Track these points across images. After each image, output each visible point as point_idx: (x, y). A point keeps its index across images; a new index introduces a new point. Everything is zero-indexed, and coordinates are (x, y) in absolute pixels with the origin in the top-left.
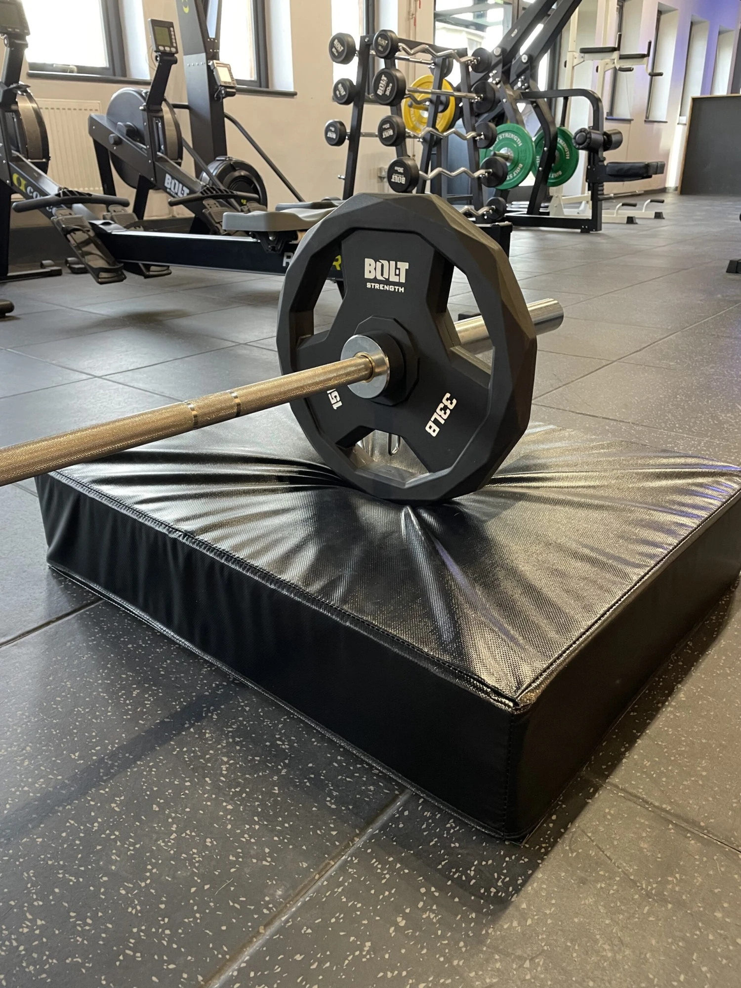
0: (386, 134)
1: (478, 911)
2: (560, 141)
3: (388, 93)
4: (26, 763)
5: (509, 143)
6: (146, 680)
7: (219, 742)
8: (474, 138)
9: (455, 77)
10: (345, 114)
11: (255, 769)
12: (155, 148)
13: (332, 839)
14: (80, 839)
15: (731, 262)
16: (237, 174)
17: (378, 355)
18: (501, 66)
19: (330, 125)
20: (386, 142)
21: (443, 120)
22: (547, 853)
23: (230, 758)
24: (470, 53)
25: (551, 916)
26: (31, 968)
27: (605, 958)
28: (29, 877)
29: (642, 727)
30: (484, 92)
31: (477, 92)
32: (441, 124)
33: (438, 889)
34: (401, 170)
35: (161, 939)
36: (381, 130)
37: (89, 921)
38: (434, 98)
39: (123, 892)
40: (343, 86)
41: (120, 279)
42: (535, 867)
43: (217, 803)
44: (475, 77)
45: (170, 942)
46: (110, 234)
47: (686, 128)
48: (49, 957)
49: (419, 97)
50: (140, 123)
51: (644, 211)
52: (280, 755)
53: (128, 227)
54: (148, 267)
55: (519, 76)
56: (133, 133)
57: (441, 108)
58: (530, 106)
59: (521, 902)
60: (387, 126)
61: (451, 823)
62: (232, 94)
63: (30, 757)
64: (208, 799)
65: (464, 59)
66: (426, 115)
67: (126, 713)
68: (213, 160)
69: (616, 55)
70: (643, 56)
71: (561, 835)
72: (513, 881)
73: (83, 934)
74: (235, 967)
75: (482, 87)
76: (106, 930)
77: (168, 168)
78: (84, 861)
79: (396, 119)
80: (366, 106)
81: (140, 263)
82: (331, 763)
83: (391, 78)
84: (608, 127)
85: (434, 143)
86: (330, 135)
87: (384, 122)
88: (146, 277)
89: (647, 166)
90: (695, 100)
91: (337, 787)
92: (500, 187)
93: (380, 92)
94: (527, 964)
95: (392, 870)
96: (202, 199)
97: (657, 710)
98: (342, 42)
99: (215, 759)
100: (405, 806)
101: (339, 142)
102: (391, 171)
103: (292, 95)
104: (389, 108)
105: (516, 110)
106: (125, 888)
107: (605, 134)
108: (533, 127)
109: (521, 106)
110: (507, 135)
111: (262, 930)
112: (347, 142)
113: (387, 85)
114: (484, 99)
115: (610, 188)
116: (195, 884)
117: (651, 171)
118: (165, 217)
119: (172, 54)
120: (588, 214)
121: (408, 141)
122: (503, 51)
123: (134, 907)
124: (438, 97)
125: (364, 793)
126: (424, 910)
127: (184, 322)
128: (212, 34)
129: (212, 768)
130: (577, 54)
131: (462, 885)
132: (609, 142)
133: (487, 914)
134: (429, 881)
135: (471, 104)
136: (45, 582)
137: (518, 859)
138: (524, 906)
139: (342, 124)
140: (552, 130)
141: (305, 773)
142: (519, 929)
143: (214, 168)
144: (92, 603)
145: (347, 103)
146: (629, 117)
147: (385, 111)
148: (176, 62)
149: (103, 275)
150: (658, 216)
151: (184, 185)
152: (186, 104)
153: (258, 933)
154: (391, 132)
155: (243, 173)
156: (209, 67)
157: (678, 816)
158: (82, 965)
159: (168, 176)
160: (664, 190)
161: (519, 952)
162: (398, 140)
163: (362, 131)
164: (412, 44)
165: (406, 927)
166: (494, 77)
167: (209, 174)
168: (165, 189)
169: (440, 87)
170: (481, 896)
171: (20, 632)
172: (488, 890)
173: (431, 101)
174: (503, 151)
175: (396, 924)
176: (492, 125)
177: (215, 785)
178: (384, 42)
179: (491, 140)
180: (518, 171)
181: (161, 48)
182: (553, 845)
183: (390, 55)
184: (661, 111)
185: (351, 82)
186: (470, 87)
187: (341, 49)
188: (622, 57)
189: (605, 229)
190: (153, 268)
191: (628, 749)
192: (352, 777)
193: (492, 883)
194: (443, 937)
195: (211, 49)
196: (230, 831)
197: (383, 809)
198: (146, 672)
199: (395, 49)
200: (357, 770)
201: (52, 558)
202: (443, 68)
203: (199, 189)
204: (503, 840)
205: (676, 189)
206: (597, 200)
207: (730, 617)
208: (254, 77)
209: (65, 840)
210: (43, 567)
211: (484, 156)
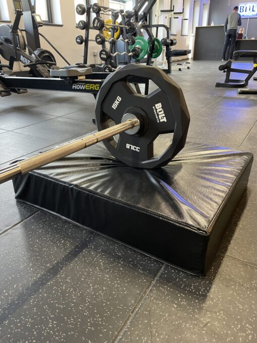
0: (98, 40)
1: (198, 299)
2: (156, 42)
3: (98, 25)
4: (32, 269)
5: (139, 43)
6: (65, 237)
7: (97, 255)
8: (128, 41)
9: (119, 20)
10: (83, 33)
11: (112, 263)
12: (16, 46)
13: (145, 283)
14: (60, 292)
15: (217, 83)
16: (45, 55)
17: (136, 119)
18: (134, 16)
19: (78, 37)
20: (98, 43)
21: (116, 35)
22: (214, 279)
23: (103, 260)
24: (125, 11)
25: (221, 298)
26: (57, 338)
27: (240, 309)
28: (46, 308)
29: (231, 237)
30: (130, 25)
31: (128, 25)
32: (116, 36)
33: (184, 294)
34: (104, 53)
35: (99, 322)
36: (96, 39)
37: (72, 319)
38: (113, 27)
39: (81, 308)
40: (82, 23)
41: (9, 94)
42: (211, 284)
43: (103, 275)
44: (127, 20)
45: (102, 323)
46: (4, 78)
47: (194, 37)
48: (62, 333)
49: (108, 27)
50: (10, 37)
51: (184, 66)
52: (119, 257)
53: (10, 75)
54: (19, 90)
55: (141, 20)
56: (7, 40)
57: (115, 31)
58: (145, 30)
59: (211, 295)
60: (98, 37)
61: (181, 273)
62: (41, 26)
63: (32, 267)
64: (100, 274)
65: (123, 14)
66: (110, 33)
67: (61, 248)
68: (36, 50)
69: (172, 13)
70: (181, 13)
71: (217, 273)
72: (206, 289)
73: (71, 324)
74: (126, 327)
75: (129, 24)
76: (79, 322)
77: (21, 53)
78: (64, 300)
79: (101, 35)
80: (90, 30)
81: (16, 88)
82: (137, 258)
83: (99, 20)
84: (171, 37)
85: (113, 43)
86: (78, 40)
87: (97, 36)
88: (19, 93)
89: (186, 51)
90: (197, 28)
91: (141, 266)
92: (137, 59)
93: (95, 25)
94: (218, 314)
95: (167, 290)
96: (36, 64)
97: (234, 231)
98: (81, 8)
99: (97, 261)
100: (165, 269)
101: (81, 43)
102: (101, 53)
103: (61, 26)
104: (98, 31)
105: (141, 32)
106: (81, 307)
107: (171, 40)
108: (146, 37)
109: (142, 30)
110: (138, 40)
111: (131, 314)
112: (84, 43)
113: (98, 23)
114: (130, 28)
115: (173, 58)
116: (104, 303)
117: (187, 53)
118: (18, 71)
119: (21, 12)
120: (166, 68)
121: (106, 42)
122: (135, 11)
123: (86, 313)
124: (114, 27)
125: (151, 266)
126: (181, 301)
127: (35, 109)
128: (33, 4)
129: (97, 264)
130: (160, 12)
131: (190, 292)
132: (172, 43)
133: (201, 300)
134: (180, 292)
135: (126, 29)
136: (16, 207)
137: (206, 282)
138: (212, 296)
139: (82, 37)
140: (153, 39)
141: (129, 262)
142: (212, 303)
143: (37, 52)
144: (36, 212)
145: (83, 29)
146: (176, 34)
147: (97, 32)
148: (22, 14)
149: (3, 93)
150: (188, 68)
151: (28, 59)
152: (24, 29)
153: (130, 315)
154: (100, 40)
155: (47, 54)
156: (32, 16)
157: (250, 263)
158: (74, 334)
159: (21, 56)
160: (188, 59)
161: (214, 311)
162: (102, 42)
163: (89, 39)
164: (105, 8)
165: (177, 307)
166: (133, 20)
167: (34, 54)
168: (21, 61)
169: (115, 24)
170: (197, 295)
171: (13, 225)
172: (199, 292)
173: (112, 28)
174: (137, 46)
175: (174, 307)
176: (133, 37)
177: (100, 269)
178: (96, 8)
179: (133, 42)
180: (143, 53)
181: (17, 10)
182: (215, 276)
183: (98, 13)
184: (186, 32)
185: (84, 21)
186: (125, 23)
187: (80, 10)
188: (175, 13)
189: (172, 73)
190: (21, 90)
191: (229, 244)
192: (145, 262)
193: (199, 290)
194: (190, 309)
195: (32, 9)
196: (110, 284)
197: (158, 271)
198: (64, 234)
199: (100, 10)
200: (146, 260)
201: (17, 198)
202: (115, 16)
203: (34, 61)
204: (199, 277)
205: (192, 58)
206: (169, 63)
207: (248, 200)
208: (47, 19)
209: (55, 294)
210: (14, 201)
211: (131, 48)
